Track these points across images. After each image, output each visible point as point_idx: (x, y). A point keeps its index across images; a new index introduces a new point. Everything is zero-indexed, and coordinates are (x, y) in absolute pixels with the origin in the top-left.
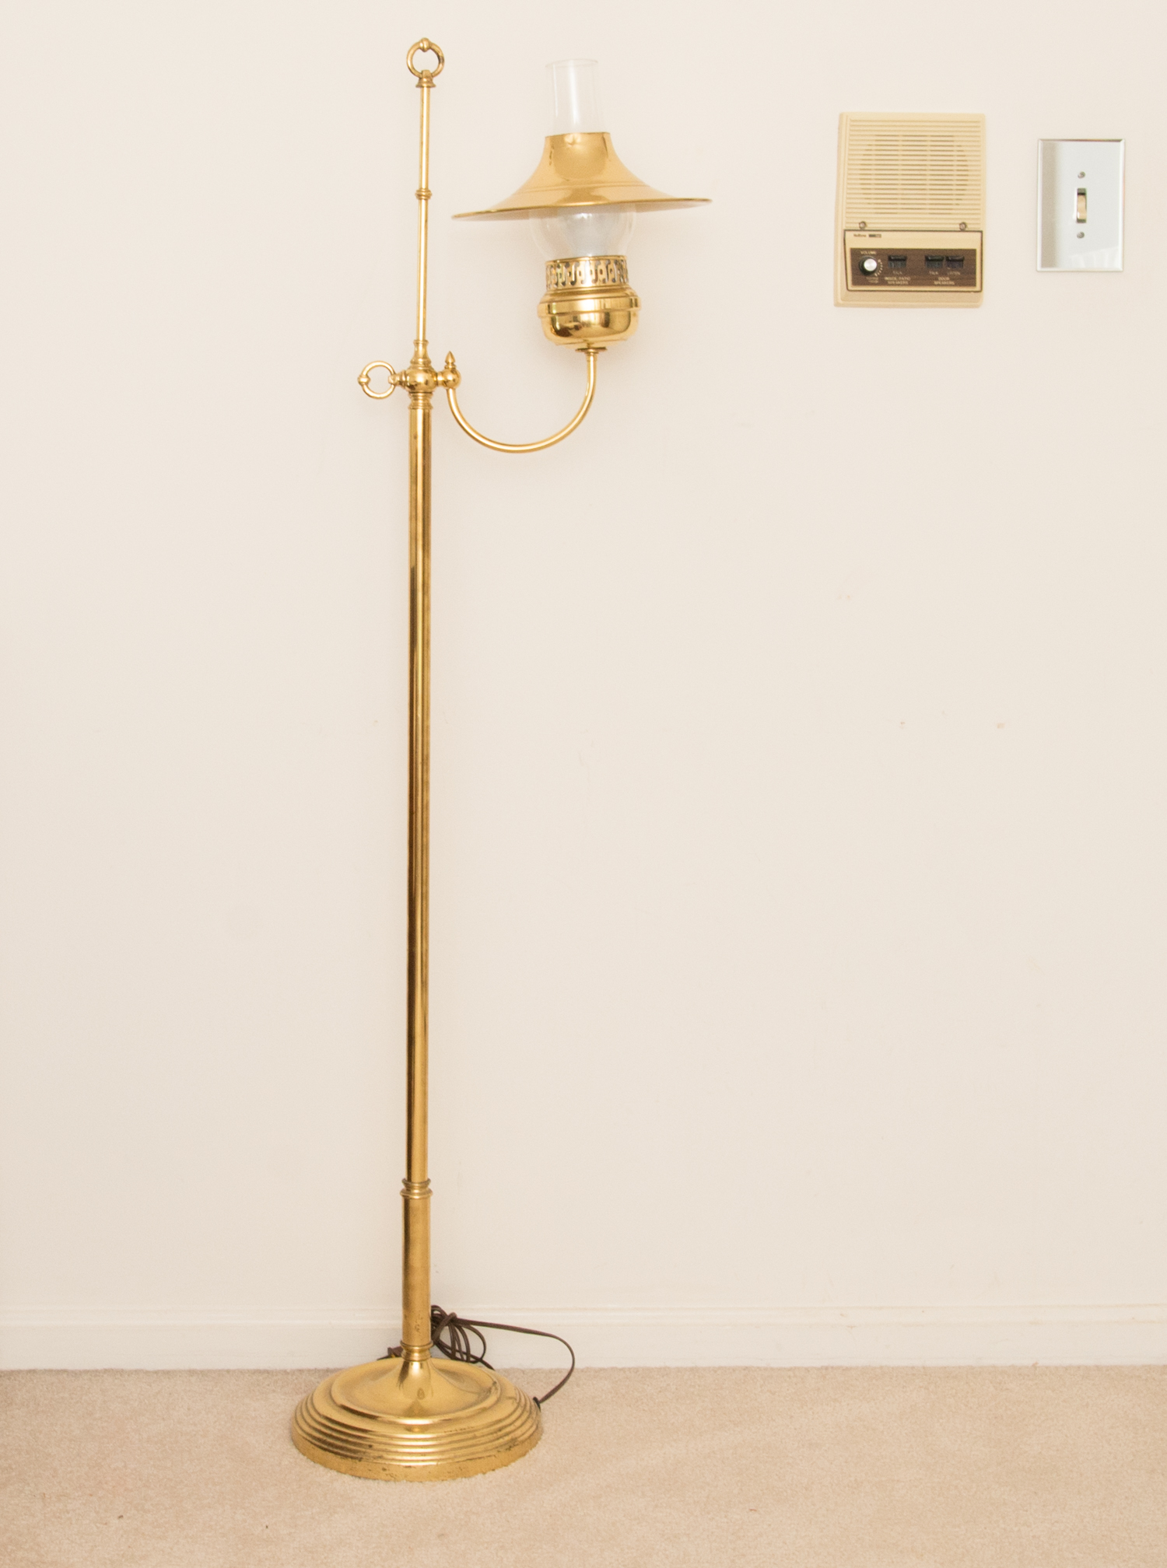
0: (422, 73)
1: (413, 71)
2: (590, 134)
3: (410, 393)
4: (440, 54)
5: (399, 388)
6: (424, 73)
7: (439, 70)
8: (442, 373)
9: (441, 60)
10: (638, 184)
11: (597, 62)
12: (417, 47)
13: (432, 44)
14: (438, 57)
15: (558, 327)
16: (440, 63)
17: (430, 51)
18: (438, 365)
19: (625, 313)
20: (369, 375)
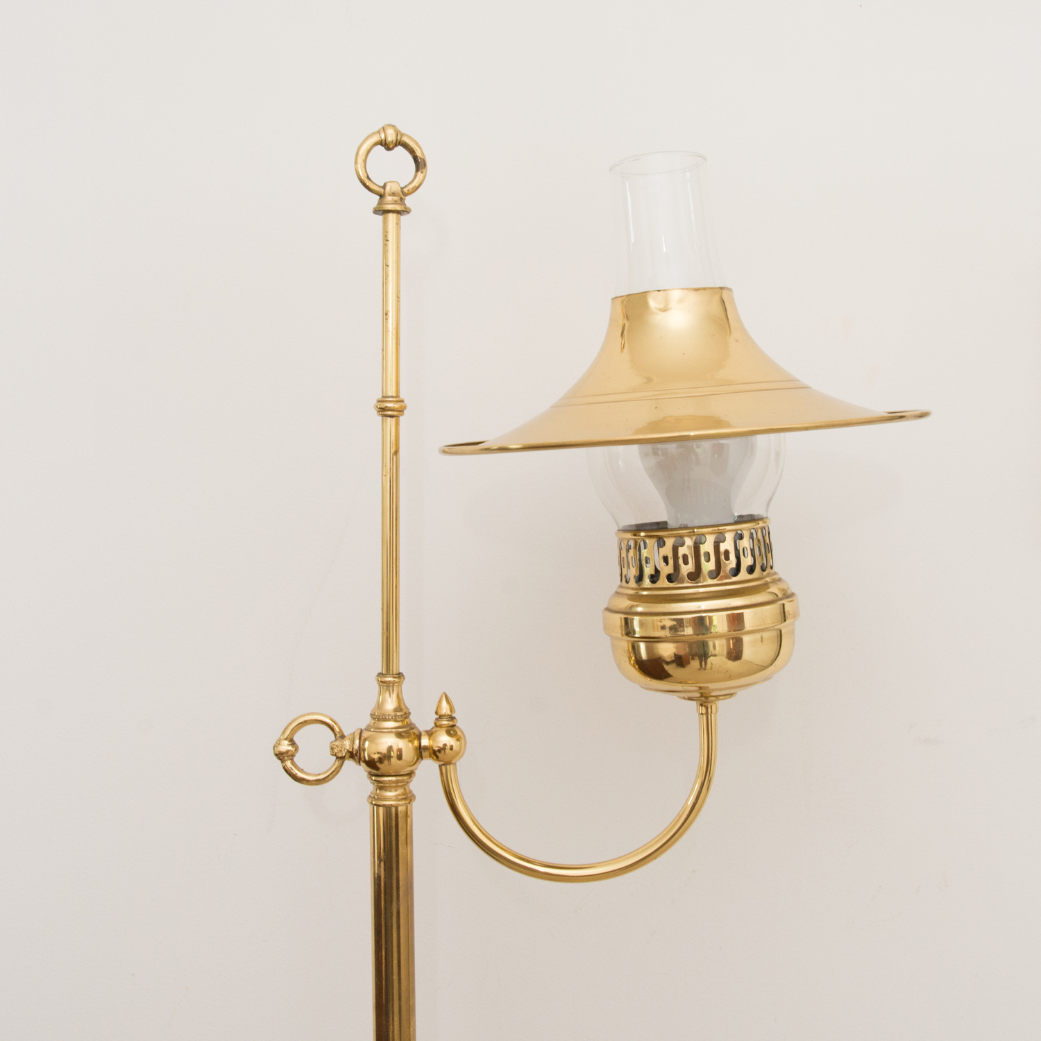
0: (384, 187)
1: (368, 183)
2: (696, 290)
3: (371, 775)
4: (419, 154)
5: (349, 764)
6: (388, 188)
7: (415, 183)
8: (430, 734)
9: (419, 164)
10: (792, 386)
11: (705, 159)
12: (376, 139)
13: (402, 135)
14: (415, 158)
15: (644, 655)
16: (417, 170)
17: (400, 148)
18: (423, 719)
19: (774, 634)
20: (295, 739)
